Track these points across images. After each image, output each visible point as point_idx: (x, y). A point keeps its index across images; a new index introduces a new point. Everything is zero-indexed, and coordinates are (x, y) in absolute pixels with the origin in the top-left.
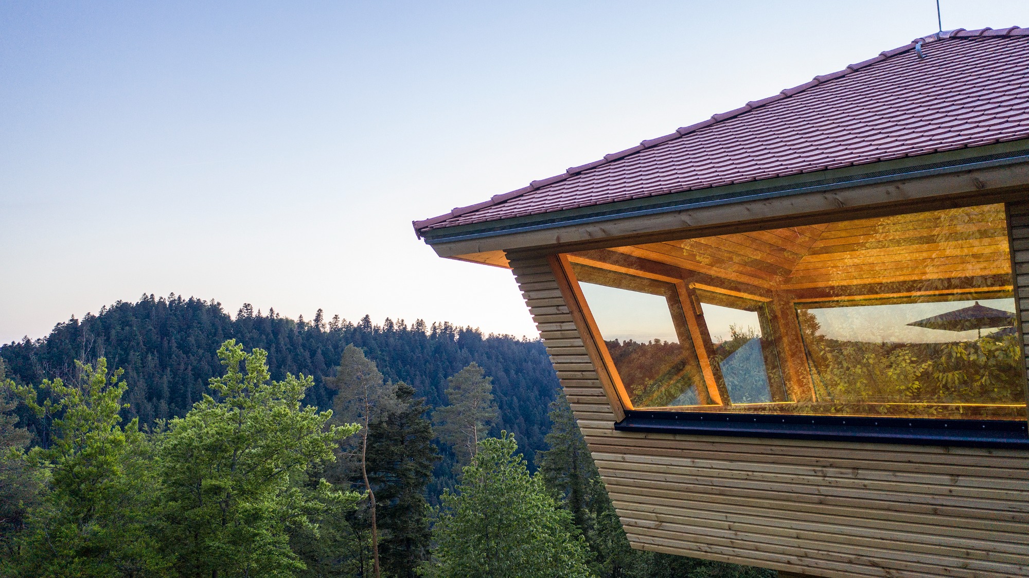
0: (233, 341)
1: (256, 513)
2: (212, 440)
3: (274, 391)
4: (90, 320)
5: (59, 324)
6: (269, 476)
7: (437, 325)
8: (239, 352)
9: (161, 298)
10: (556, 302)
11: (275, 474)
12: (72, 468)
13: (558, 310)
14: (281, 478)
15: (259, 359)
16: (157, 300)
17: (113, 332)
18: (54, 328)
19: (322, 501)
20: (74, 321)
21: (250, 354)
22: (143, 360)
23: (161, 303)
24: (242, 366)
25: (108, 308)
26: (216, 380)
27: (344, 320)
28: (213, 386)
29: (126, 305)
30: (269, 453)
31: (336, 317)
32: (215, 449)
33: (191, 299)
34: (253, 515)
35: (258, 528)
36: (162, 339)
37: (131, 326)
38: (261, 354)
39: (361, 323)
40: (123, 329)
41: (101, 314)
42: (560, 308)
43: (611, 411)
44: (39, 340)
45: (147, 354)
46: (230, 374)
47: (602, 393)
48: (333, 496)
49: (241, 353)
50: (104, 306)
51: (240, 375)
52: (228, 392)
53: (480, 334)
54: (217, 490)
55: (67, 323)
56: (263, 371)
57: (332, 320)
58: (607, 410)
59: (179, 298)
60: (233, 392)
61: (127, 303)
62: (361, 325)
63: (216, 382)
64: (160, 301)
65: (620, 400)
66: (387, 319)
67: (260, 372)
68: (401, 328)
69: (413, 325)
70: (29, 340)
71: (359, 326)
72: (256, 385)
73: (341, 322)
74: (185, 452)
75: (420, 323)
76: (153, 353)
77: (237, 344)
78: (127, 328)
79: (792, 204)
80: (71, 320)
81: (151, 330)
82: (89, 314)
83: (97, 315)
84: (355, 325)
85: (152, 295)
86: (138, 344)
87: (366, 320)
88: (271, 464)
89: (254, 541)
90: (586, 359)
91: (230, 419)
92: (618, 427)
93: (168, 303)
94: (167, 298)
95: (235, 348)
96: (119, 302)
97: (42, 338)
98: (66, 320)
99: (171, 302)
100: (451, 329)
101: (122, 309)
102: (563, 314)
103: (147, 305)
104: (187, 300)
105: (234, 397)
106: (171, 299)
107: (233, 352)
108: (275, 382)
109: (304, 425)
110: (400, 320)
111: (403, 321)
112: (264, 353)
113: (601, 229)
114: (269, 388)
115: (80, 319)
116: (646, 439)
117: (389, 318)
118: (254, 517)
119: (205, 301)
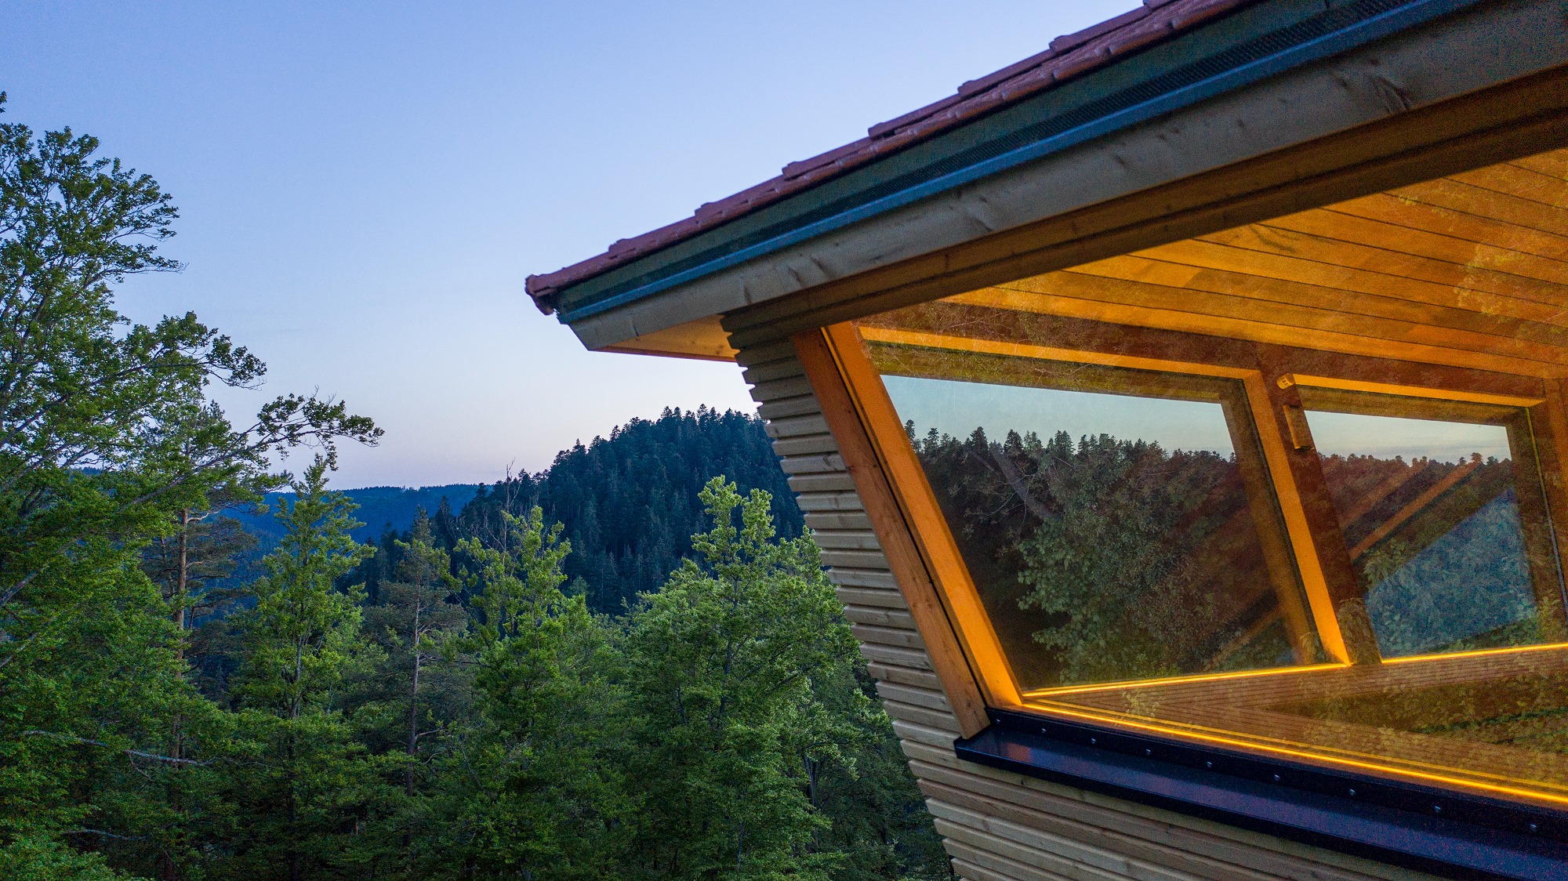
0: (721, 479)
1: (752, 740)
2: (694, 626)
3: (783, 553)
4: (599, 445)
5: (561, 452)
6: (780, 683)
7: (1088, 439)
8: (731, 495)
9: (689, 412)
10: (818, 444)
11: (787, 680)
12: (499, 664)
13: (828, 463)
14: (796, 685)
15: (760, 505)
16: (683, 414)
17: (629, 461)
18: (555, 458)
19: (858, 723)
20: (579, 448)
21: (747, 498)
22: (668, 498)
23: (690, 418)
24: (737, 517)
25: (621, 428)
26: (701, 536)
27: (946, 436)
28: (698, 545)
29: (645, 423)
30: (779, 646)
31: (933, 432)
32: (700, 639)
33: (728, 413)
34: (748, 742)
35: (755, 763)
36: (692, 470)
37: (651, 453)
38: (762, 497)
39: (971, 439)
40: (641, 458)
41: (613, 438)
42: (831, 458)
43: (948, 709)
44: (538, 474)
45: (673, 491)
46: (720, 528)
47: (927, 664)
48: (873, 717)
49: (733, 496)
50: (617, 427)
51: (733, 530)
52: (718, 555)
53: (1160, 452)
54: (701, 702)
55: (571, 451)
56: (764, 523)
57: (927, 437)
58: (940, 706)
59: (713, 411)
60: (724, 556)
61: (645, 421)
62: (972, 443)
63: (700, 540)
64: (687, 418)
65: (977, 680)
66: (1011, 433)
67: (761, 524)
68: (1033, 444)
69: (1051, 440)
70: (527, 475)
71: (968, 443)
72: (756, 545)
73: (940, 439)
74: (658, 643)
75: (1063, 438)
76: (681, 491)
77: (727, 482)
78: (646, 456)
79: (1241, 124)
80: (576, 447)
81: (677, 457)
82: (598, 437)
83: (608, 439)
84: (963, 442)
85: (677, 409)
86: (661, 478)
87: (979, 434)
88: (782, 664)
89: (750, 783)
90: (885, 580)
91: (721, 595)
92: (964, 749)
93: (697, 419)
94: (696, 412)
95: (725, 489)
96: (635, 420)
97: (541, 472)
98: (570, 447)
99: (702, 418)
100: (1113, 443)
101: (639, 428)
102: (837, 472)
103: (671, 421)
104: (723, 414)
105: (726, 563)
106: (703, 413)
107: (722, 495)
108: (783, 540)
109: (825, 606)
110: (1030, 434)
111: (1034, 434)
112: (766, 496)
113: (814, 260)
114: (776, 550)
115: (587, 444)
116: (1022, 786)
117: (1015, 431)
118: (751, 746)
119: (747, 415)
